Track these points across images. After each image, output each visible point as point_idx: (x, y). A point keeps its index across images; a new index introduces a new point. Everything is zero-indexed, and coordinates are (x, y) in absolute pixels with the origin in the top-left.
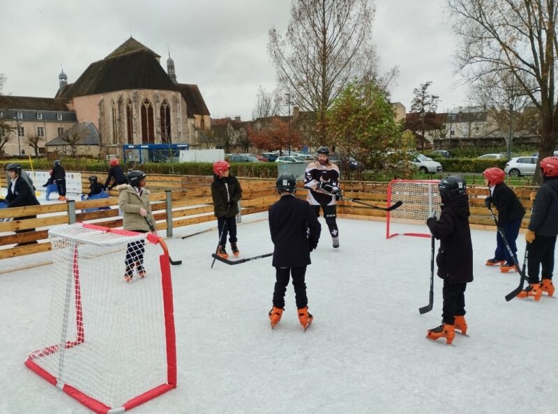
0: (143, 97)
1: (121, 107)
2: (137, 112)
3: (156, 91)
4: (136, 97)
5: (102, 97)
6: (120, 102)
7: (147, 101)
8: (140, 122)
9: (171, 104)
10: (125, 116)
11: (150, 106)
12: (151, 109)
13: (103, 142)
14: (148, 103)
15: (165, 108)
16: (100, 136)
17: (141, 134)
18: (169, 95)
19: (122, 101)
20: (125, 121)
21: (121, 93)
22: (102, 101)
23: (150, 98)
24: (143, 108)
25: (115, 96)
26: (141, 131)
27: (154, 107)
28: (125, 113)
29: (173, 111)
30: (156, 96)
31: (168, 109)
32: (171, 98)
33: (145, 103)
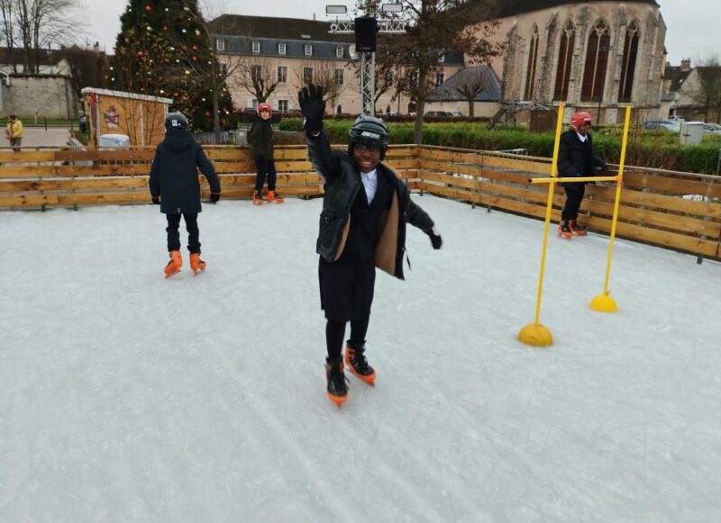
0: (596, 17)
1: (553, 35)
2: (582, 44)
3: (622, 5)
4: (584, 17)
5: (515, 22)
6: (552, 27)
7: (601, 24)
8: (583, 62)
9: (643, 28)
10: (556, 53)
11: (606, 32)
12: (606, 38)
13: (506, 97)
14: (604, 27)
15: (632, 36)
16: (503, 88)
17: (581, 83)
18: (643, 11)
19: (555, 26)
20: (555, 61)
21: (554, 11)
22: (514, 28)
23: (610, 19)
24: (593, 36)
25: (541, 18)
26: (582, 78)
27: (612, 35)
28: (557, 47)
29: (645, 42)
30: (622, 14)
31: (636, 39)
32: (645, 16)
33: (598, 27)
